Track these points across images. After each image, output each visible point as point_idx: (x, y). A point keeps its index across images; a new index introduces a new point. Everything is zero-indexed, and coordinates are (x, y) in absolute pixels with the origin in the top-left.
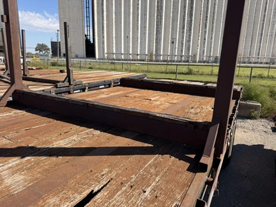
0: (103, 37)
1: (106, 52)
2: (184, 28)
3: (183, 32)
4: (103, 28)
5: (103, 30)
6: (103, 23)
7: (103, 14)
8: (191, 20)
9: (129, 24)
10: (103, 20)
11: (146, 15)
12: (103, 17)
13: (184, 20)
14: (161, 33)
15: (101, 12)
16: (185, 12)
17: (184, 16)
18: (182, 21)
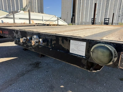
0: (80, 15)
1: (80, 21)
2: (120, 9)
3: (120, 11)
4: (80, 10)
5: (80, 11)
6: (80, 8)
7: (80, 4)
9: (92, 8)
10: (80, 7)
11: (101, 3)
12: (80, 6)
13: (121, 5)
14: (107, 12)
15: (80, 3)
18: (119, 6)
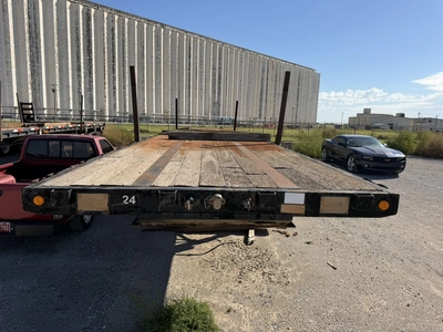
8: (91, 60)
16: (79, 47)
17: (78, 52)
